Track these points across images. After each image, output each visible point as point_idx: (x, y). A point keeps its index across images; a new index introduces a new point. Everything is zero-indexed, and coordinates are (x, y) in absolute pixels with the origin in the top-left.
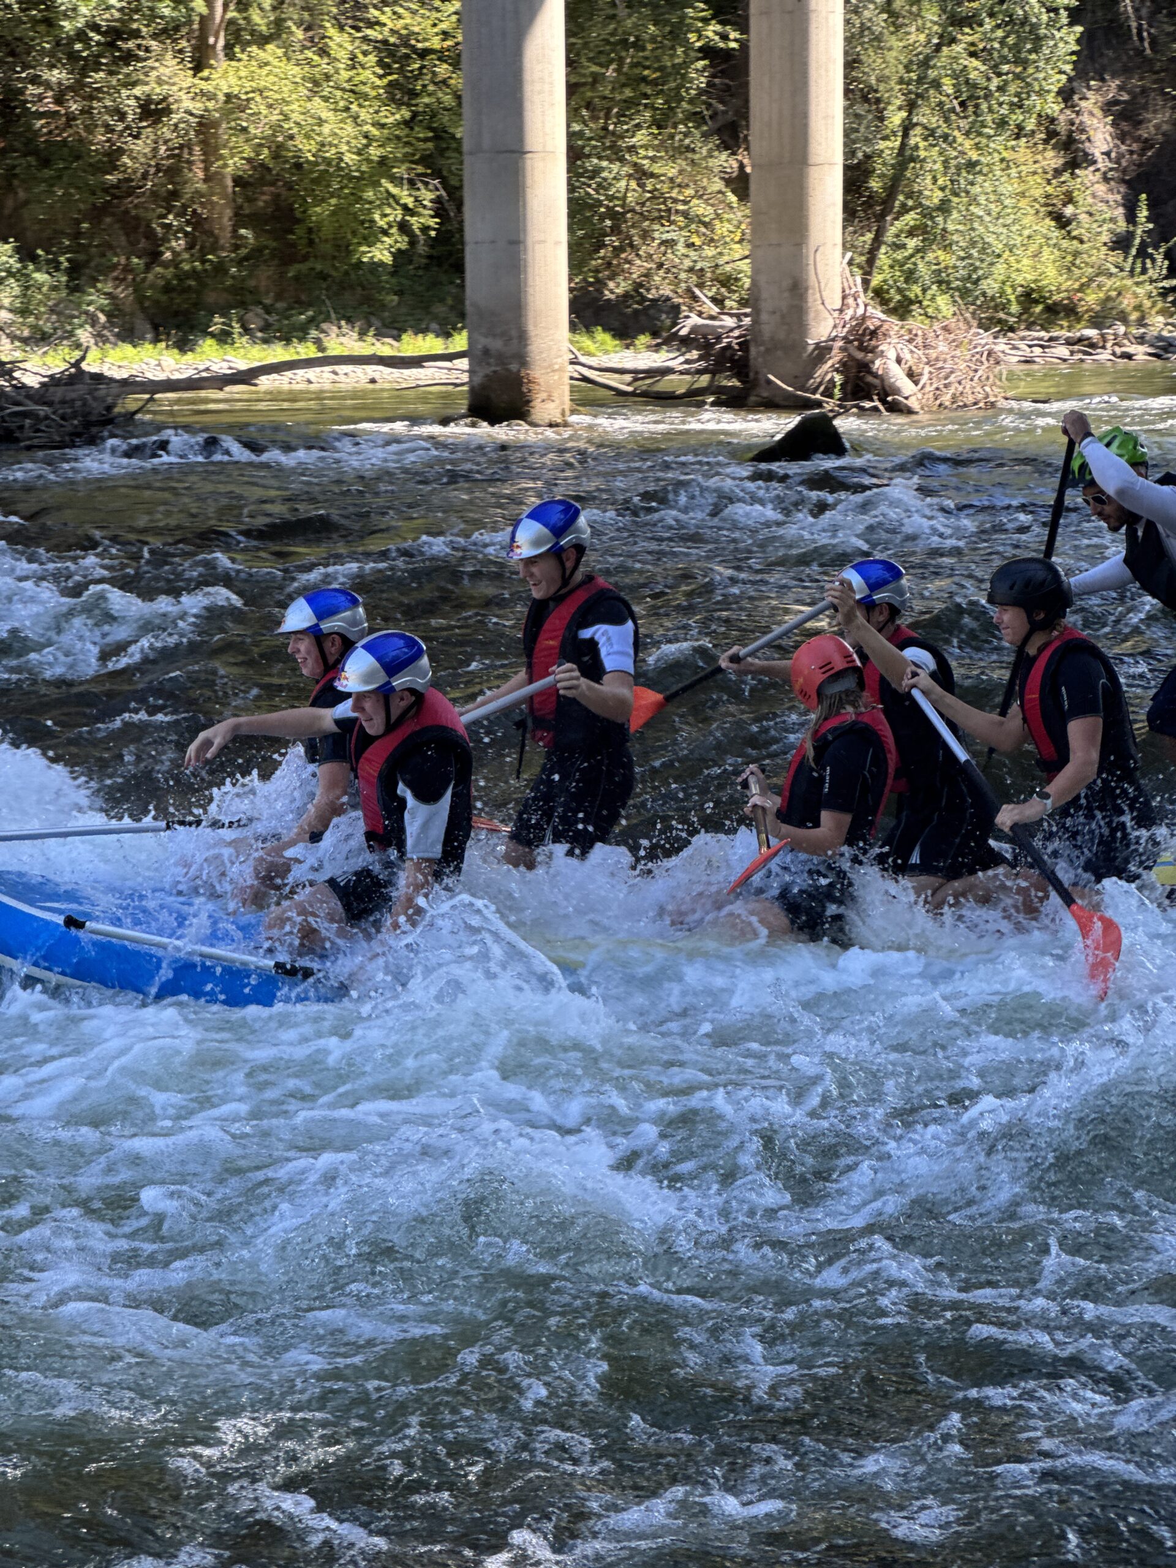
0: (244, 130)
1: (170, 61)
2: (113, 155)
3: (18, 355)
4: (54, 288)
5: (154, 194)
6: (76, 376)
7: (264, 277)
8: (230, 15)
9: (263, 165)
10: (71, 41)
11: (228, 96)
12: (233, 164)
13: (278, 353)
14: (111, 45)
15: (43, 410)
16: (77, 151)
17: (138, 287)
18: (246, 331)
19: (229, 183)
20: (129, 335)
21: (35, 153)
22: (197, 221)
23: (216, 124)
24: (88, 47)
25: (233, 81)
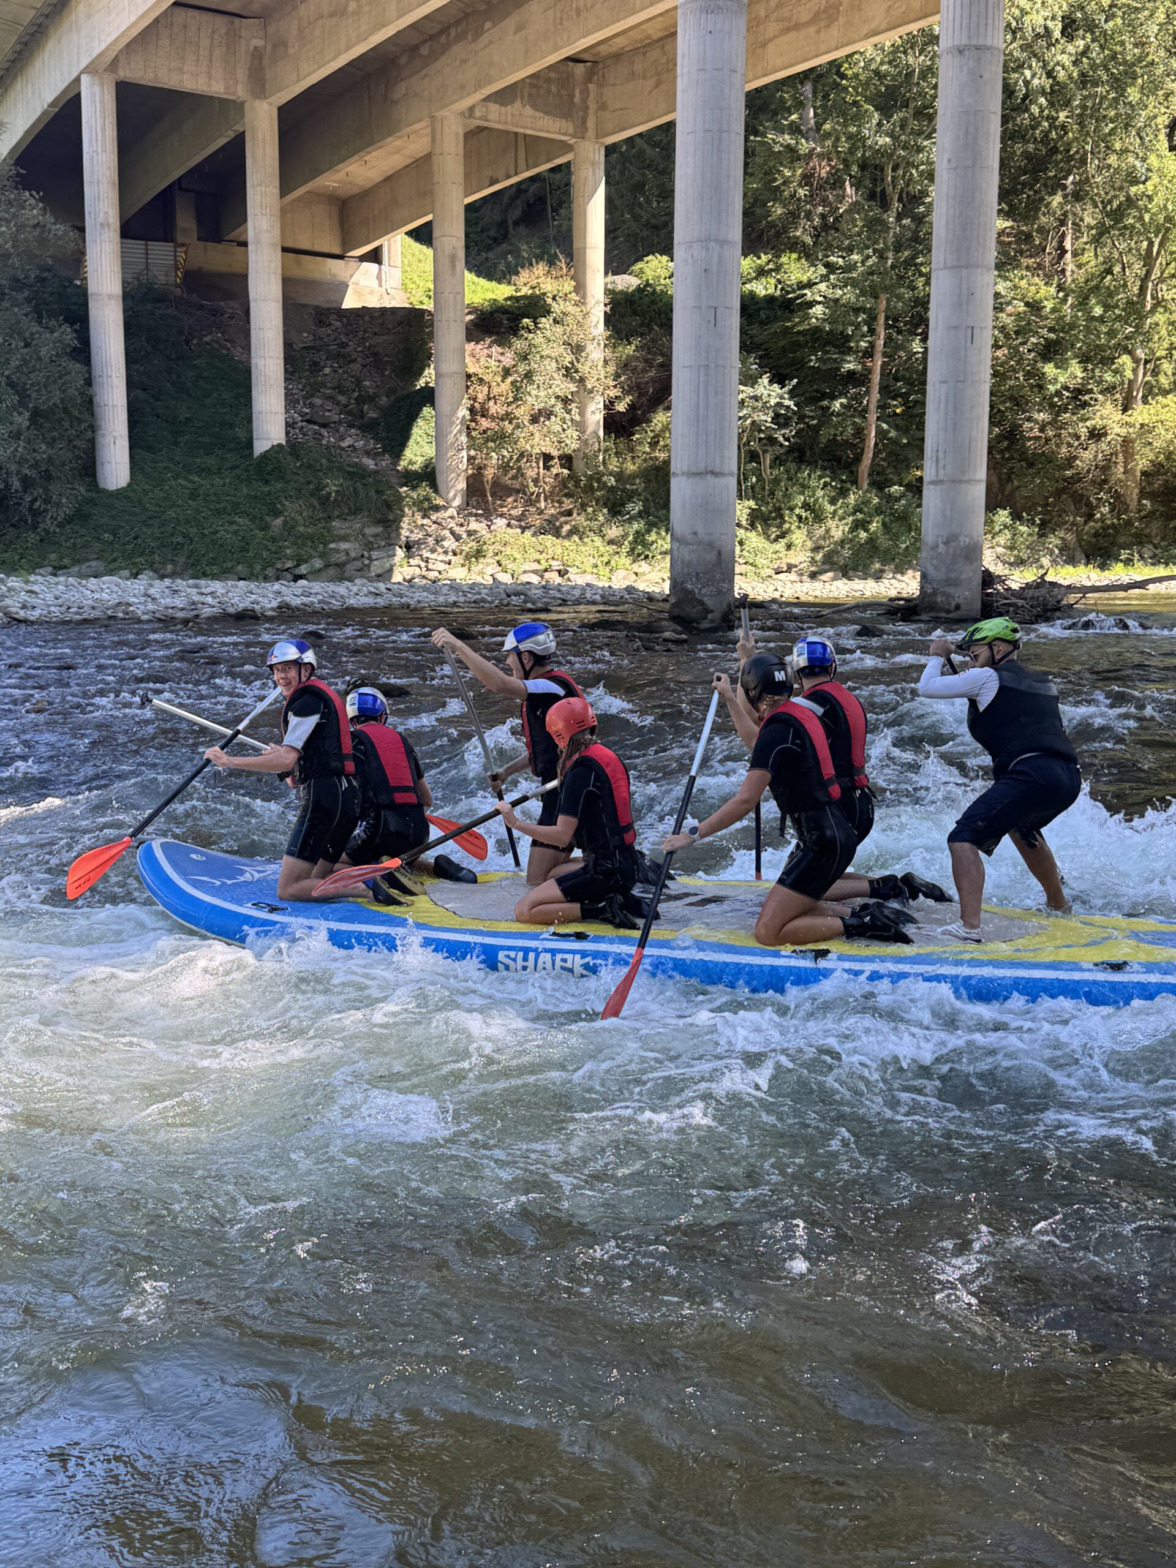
0: (1150, 444)
1: (1109, 405)
2: (1070, 460)
3: (1007, 572)
4: (1030, 535)
5: (1093, 481)
6: (1041, 583)
7: (1155, 527)
8: (1148, 378)
9: (1161, 465)
10: (1052, 396)
11: (1142, 425)
12: (1142, 463)
13: (1161, 571)
14: (1075, 398)
15: (1020, 602)
16: (1049, 459)
17: (1079, 534)
18: (1142, 558)
19: (1138, 474)
20: (1072, 561)
21: (1026, 460)
22: (1117, 496)
23: (1133, 441)
24: (1061, 399)
25: (1146, 416)
